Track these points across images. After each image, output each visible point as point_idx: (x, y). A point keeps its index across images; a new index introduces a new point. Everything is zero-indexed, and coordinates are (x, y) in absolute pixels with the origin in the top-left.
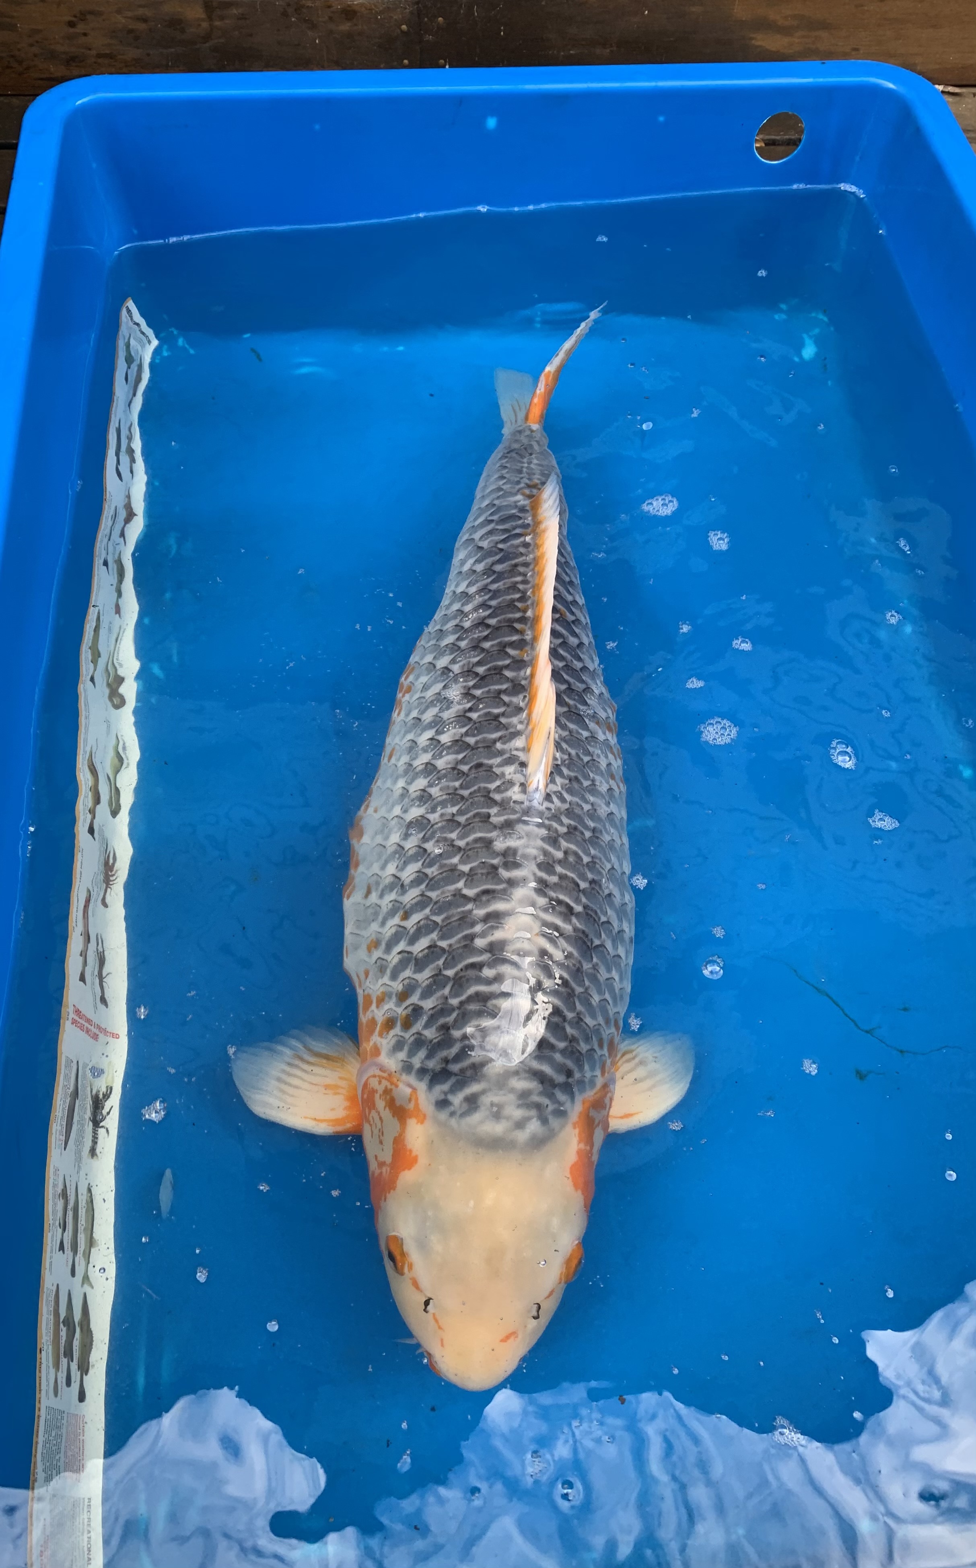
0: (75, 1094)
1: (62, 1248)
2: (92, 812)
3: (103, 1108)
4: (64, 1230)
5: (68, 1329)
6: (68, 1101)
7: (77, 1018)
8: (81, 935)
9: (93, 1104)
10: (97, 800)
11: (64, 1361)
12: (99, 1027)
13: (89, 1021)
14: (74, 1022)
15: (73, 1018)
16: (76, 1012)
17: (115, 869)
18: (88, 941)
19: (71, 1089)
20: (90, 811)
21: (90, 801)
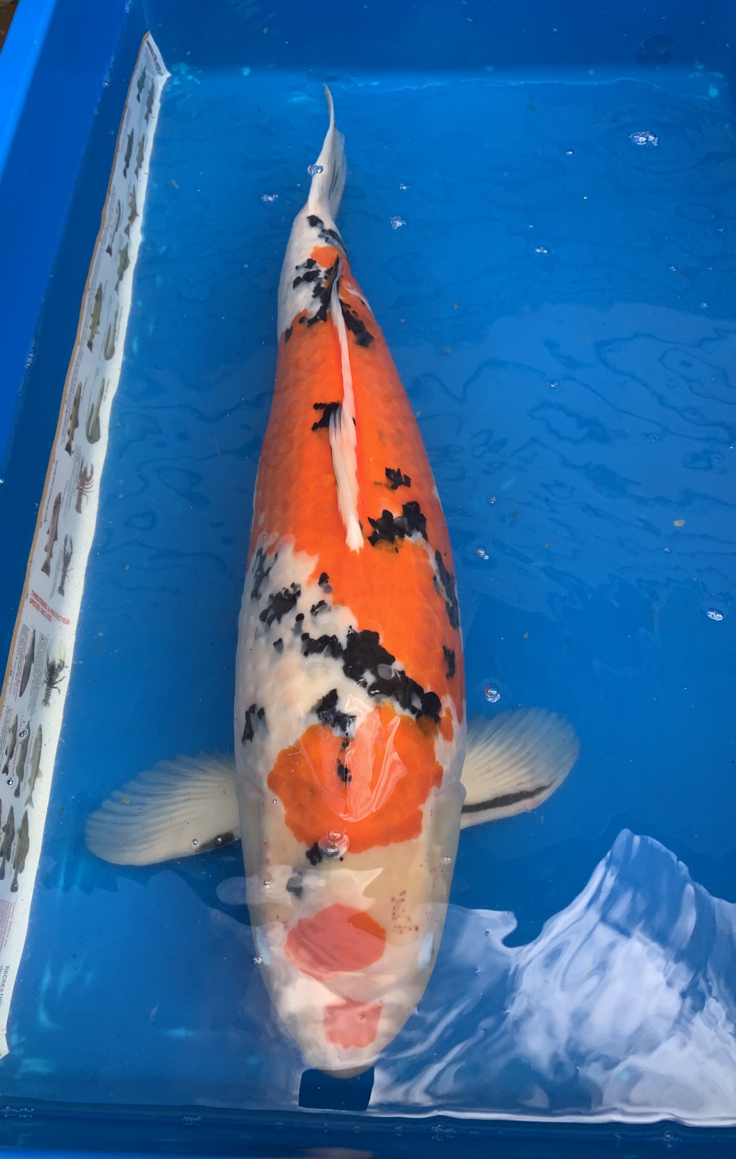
0: (31, 658)
1: (6, 771)
2: (71, 434)
3: (56, 675)
4: (11, 757)
6: (24, 661)
7: (34, 599)
8: (48, 533)
9: (48, 670)
10: (76, 424)
12: (52, 611)
13: (44, 604)
14: (32, 601)
15: (31, 599)
16: (34, 595)
17: (91, 481)
18: (56, 538)
19: (27, 652)
20: (69, 433)
21: (69, 425)
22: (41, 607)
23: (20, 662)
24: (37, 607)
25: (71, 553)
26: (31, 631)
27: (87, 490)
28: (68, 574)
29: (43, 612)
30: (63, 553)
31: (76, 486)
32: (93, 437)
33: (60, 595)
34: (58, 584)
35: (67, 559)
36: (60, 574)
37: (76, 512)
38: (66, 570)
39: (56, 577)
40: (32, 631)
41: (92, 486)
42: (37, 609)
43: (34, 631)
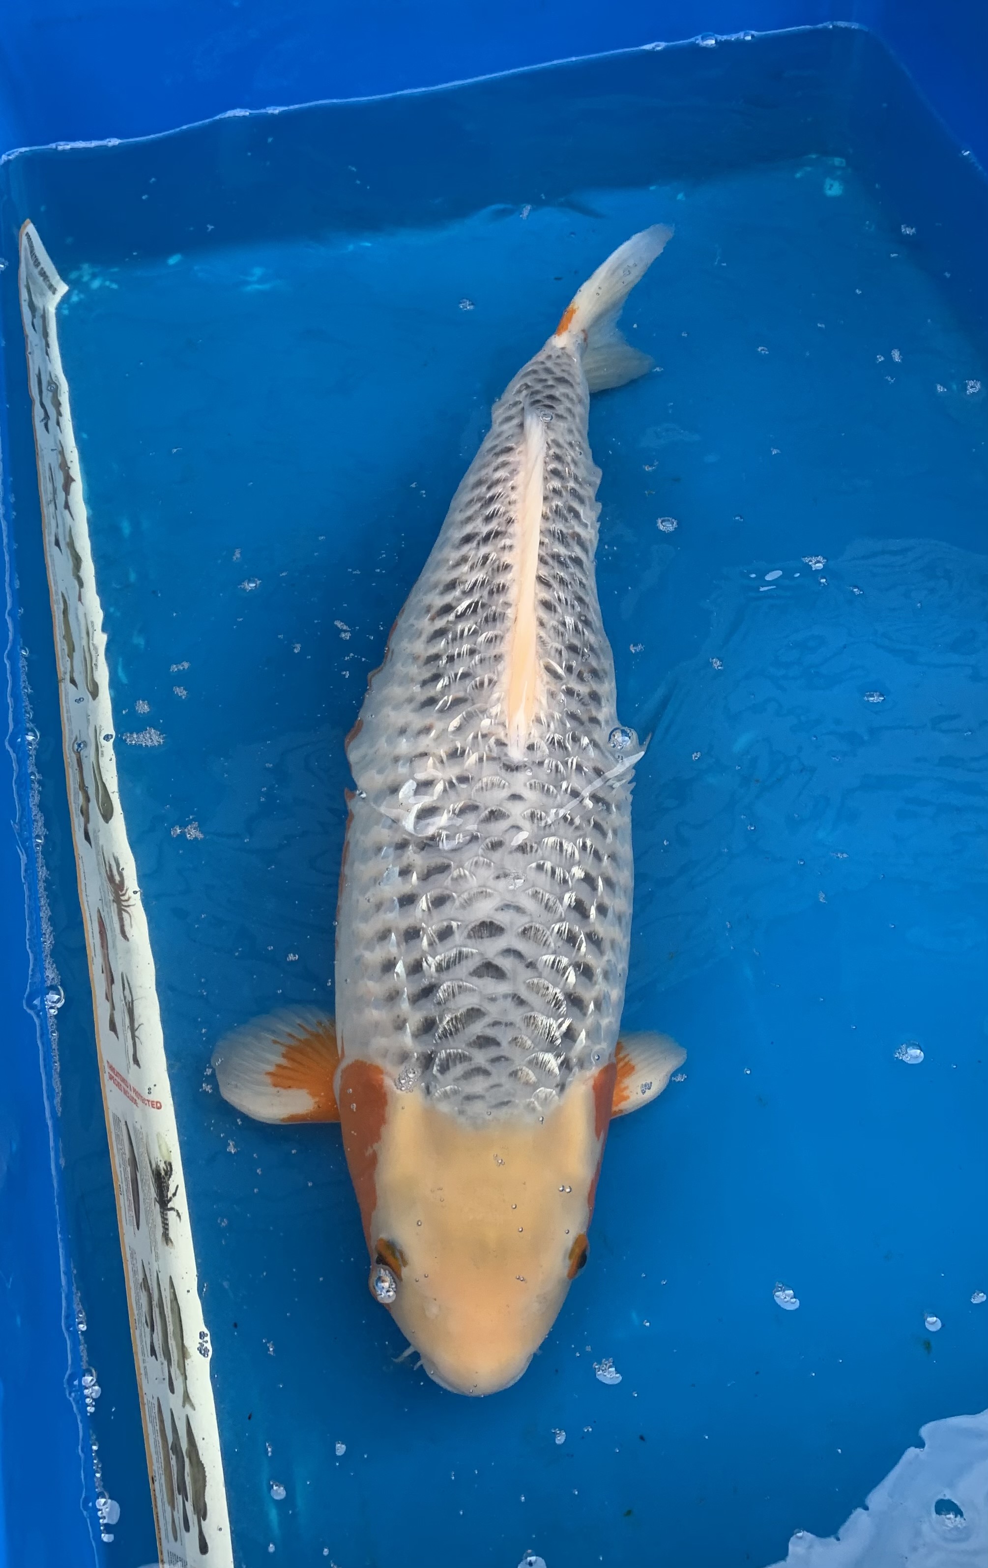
1: (153, 1352)
2: (85, 814)
3: (167, 1186)
4: (152, 1330)
5: (177, 1458)
6: (129, 1169)
7: (114, 1077)
8: (103, 972)
9: (155, 1180)
10: (86, 799)
11: (179, 1498)
12: (135, 1091)
13: (125, 1081)
14: (111, 1078)
15: (109, 1073)
16: (110, 1067)
19: (128, 1155)
20: (82, 812)
21: (81, 802)
22: (122, 1085)
23: (125, 1171)
24: (119, 1086)
25: (132, 1001)
28: (138, 1032)
29: (126, 1093)
30: (124, 1002)
32: (107, 813)
33: (137, 1067)
34: (131, 1051)
36: (129, 1034)
38: (134, 1024)
39: (126, 1039)
40: (124, 1123)
42: (119, 1089)
43: (126, 1122)
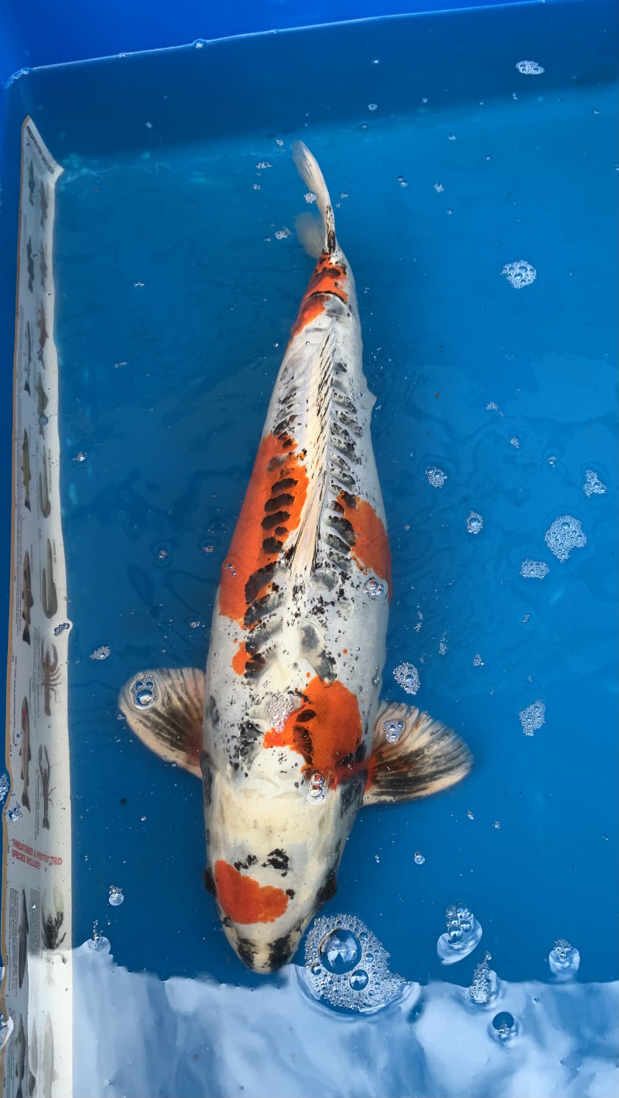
0: (25, 927)
2: (26, 616)
3: (56, 936)
6: (18, 937)
7: (17, 850)
8: (20, 754)
9: (46, 933)
10: (30, 603)
12: (40, 855)
13: (29, 850)
14: (15, 854)
15: (13, 850)
16: (15, 843)
17: (57, 669)
18: (29, 758)
19: (20, 922)
20: (24, 616)
21: (23, 608)
22: (27, 855)
23: (14, 940)
24: (22, 858)
25: (49, 768)
26: (20, 892)
27: (53, 683)
28: (50, 797)
29: (29, 861)
30: (39, 773)
31: (41, 681)
32: (50, 611)
33: (46, 829)
34: (42, 816)
35: (45, 777)
36: (42, 800)
37: (46, 715)
38: (47, 791)
39: (38, 808)
41: (59, 677)
42: (22, 861)
43: (24, 891)
